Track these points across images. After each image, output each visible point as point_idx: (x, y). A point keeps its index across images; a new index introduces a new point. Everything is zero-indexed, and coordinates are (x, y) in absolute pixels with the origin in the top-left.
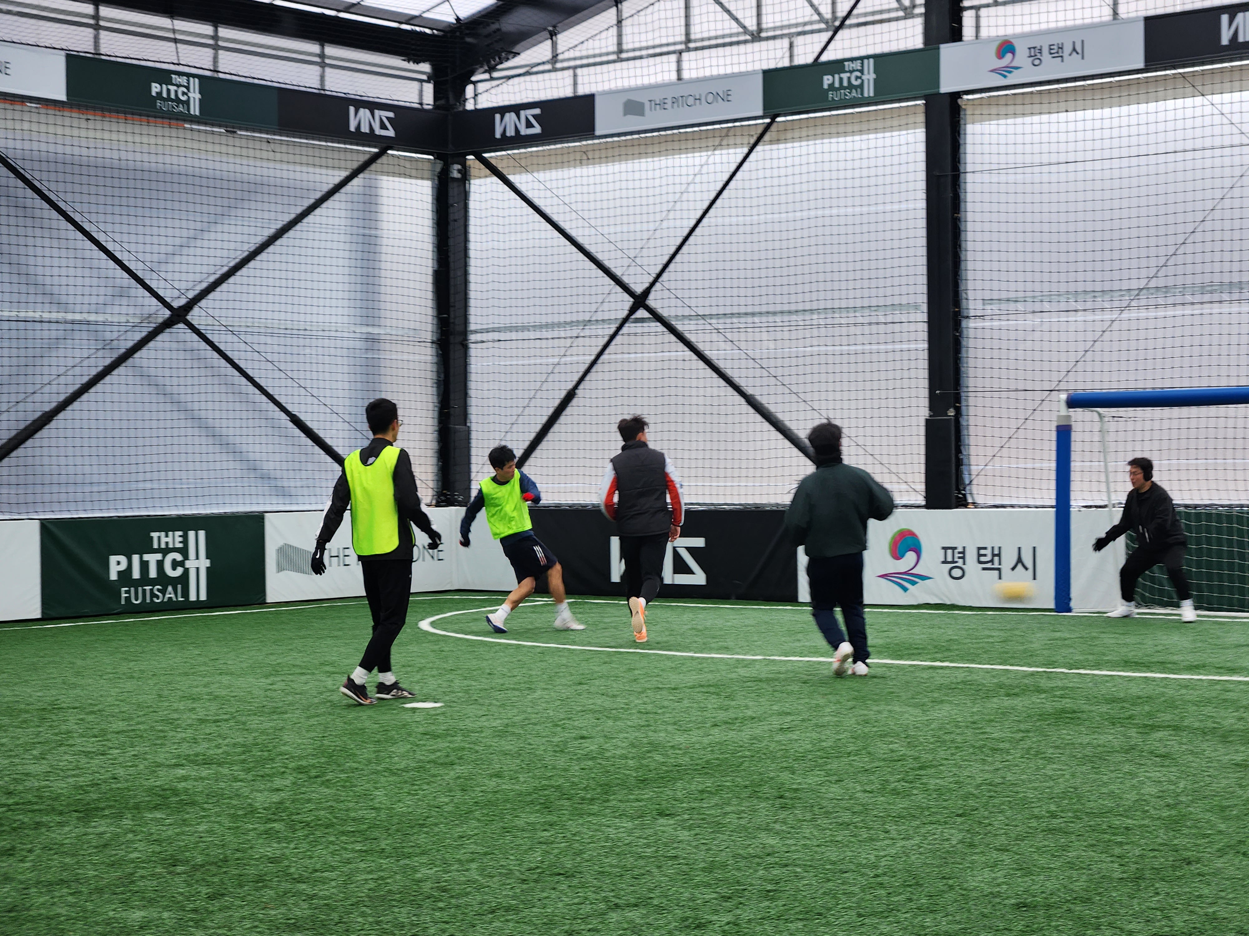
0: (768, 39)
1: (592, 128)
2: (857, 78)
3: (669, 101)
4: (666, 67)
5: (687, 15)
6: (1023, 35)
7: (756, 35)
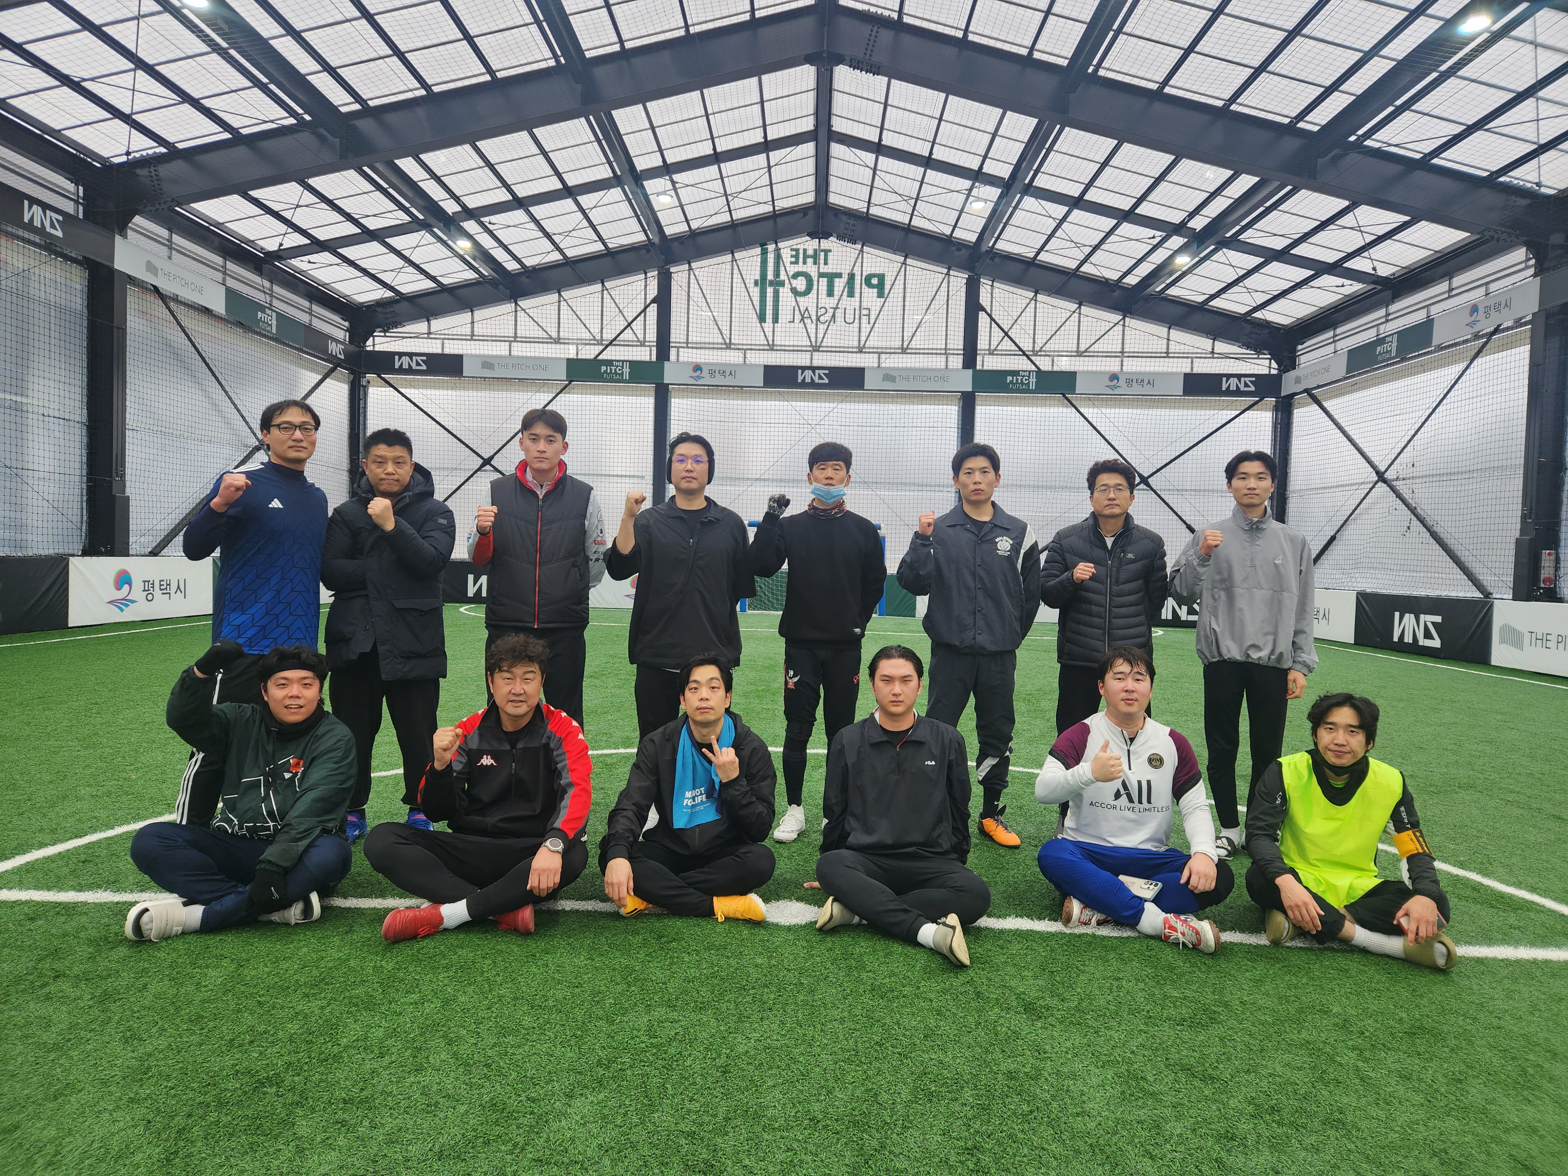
0: (565, 343)
1: (461, 372)
2: (620, 369)
3: (510, 366)
4: (506, 348)
5: (516, 325)
6: (705, 364)
7: (557, 341)
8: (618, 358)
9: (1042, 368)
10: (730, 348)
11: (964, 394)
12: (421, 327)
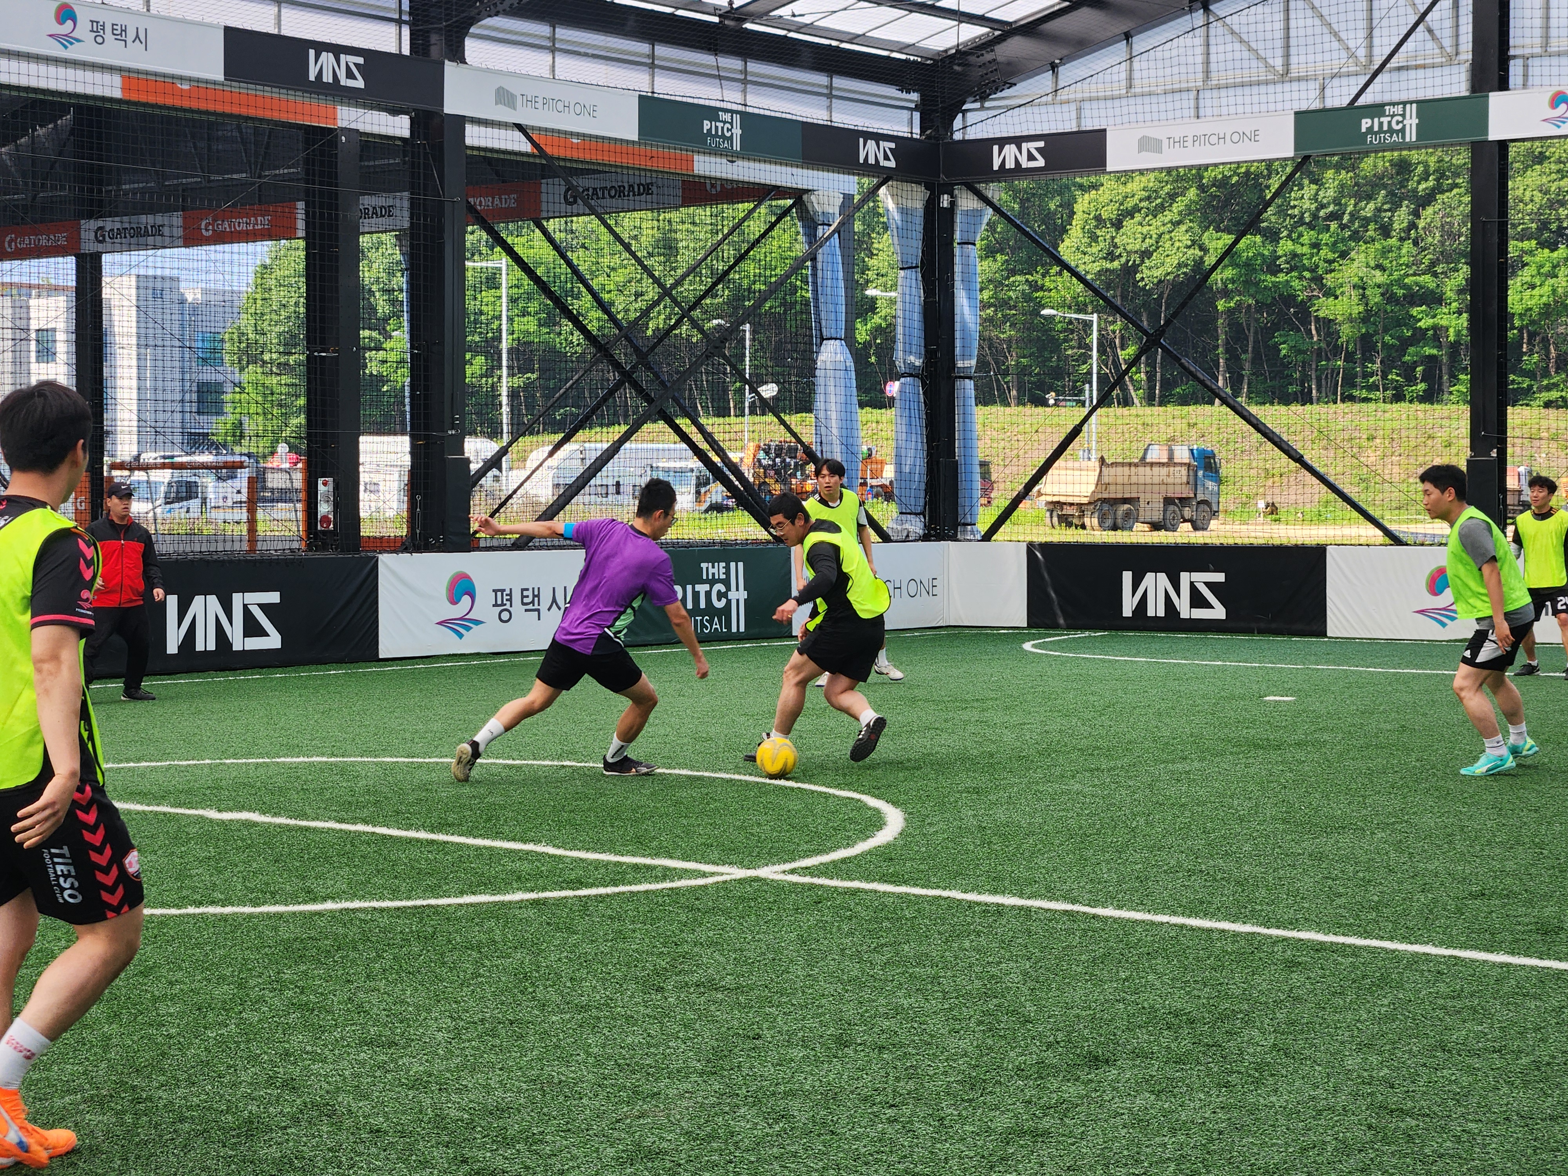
0: (1299, 79)
1: (1103, 163)
2: (1398, 123)
3: (1190, 139)
4: (1185, 104)
5: (1207, 54)
7: (1285, 76)
8: (1395, 98)
12: (1041, 84)
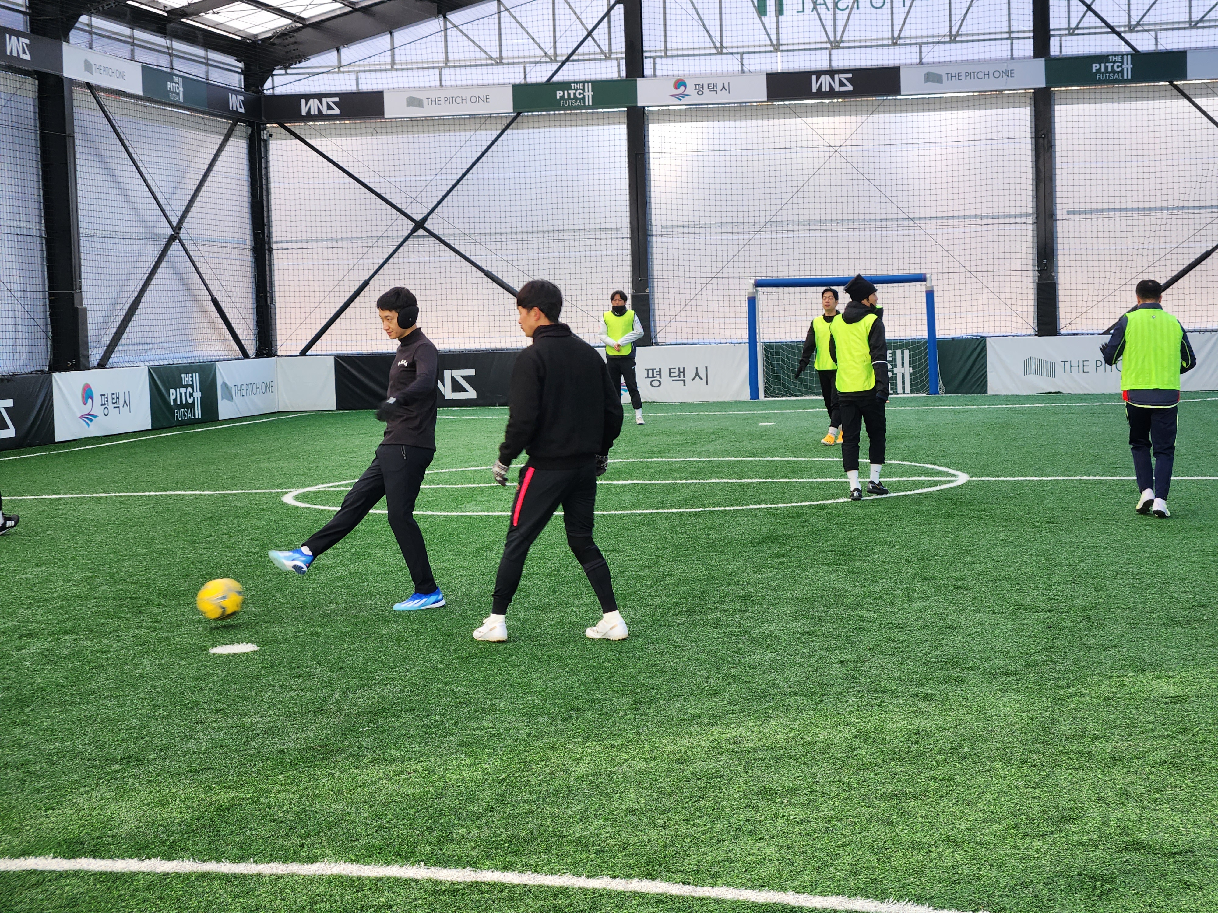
0: (508, 64)
1: (382, 112)
2: (580, 94)
3: (443, 100)
4: (433, 77)
5: (446, 47)
6: (690, 76)
7: (499, 62)
8: (577, 78)
9: (1139, 48)
10: (721, 53)
11: (1037, 91)
12: (329, 58)
